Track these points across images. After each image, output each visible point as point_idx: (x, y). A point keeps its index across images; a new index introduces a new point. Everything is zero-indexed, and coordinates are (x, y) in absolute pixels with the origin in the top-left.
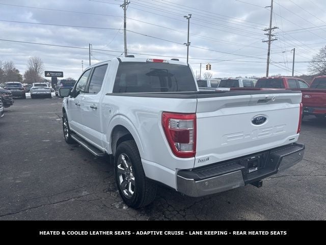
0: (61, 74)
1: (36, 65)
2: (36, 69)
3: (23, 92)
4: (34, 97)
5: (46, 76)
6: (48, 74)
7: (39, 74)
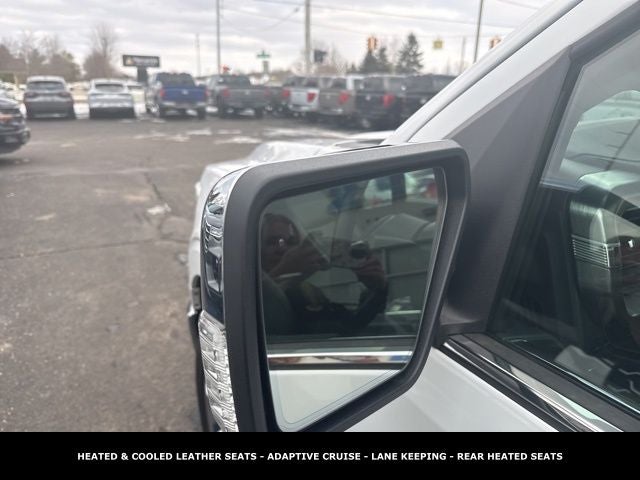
0: (155, 61)
1: (105, 41)
2: (105, 51)
3: (68, 102)
4: (97, 115)
5: (125, 64)
6: (129, 61)
7: (111, 63)
